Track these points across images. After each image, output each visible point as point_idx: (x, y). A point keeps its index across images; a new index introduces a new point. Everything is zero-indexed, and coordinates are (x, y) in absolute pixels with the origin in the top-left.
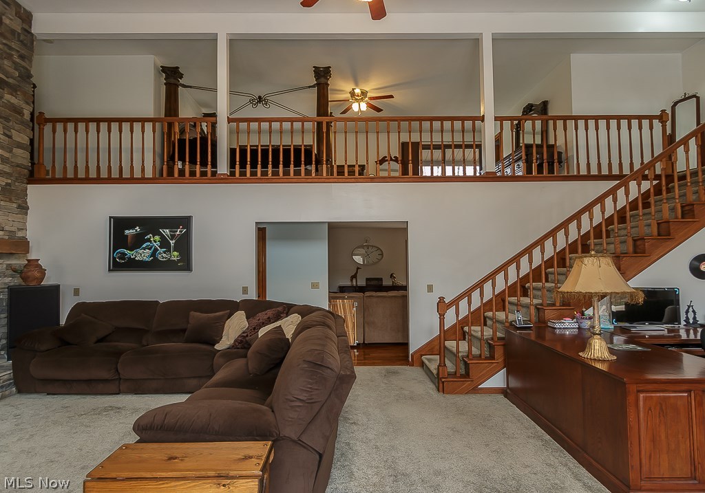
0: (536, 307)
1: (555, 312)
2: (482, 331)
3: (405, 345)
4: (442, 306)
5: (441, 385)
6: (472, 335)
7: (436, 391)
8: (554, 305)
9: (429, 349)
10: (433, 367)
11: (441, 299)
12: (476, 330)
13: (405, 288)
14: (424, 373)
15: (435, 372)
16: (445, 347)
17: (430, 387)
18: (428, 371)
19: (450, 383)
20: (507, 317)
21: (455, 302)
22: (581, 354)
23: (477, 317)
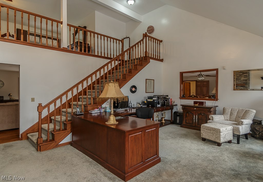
0: (84, 105)
1: (91, 107)
2: (61, 118)
3: (18, 129)
4: (40, 108)
5: (39, 148)
6: (56, 121)
7: (36, 151)
8: (91, 104)
9: (32, 130)
10: (34, 139)
11: (40, 105)
12: (58, 118)
13: (18, 101)
14: (28, 143)
15: (35, 142)
16: (42, 128)
17: (33, 149)
18: (31, 142)
19: (44, 146)
20: (72, 111)
21: (48, 105)
22: (106, 123)
23: (58, 111)
